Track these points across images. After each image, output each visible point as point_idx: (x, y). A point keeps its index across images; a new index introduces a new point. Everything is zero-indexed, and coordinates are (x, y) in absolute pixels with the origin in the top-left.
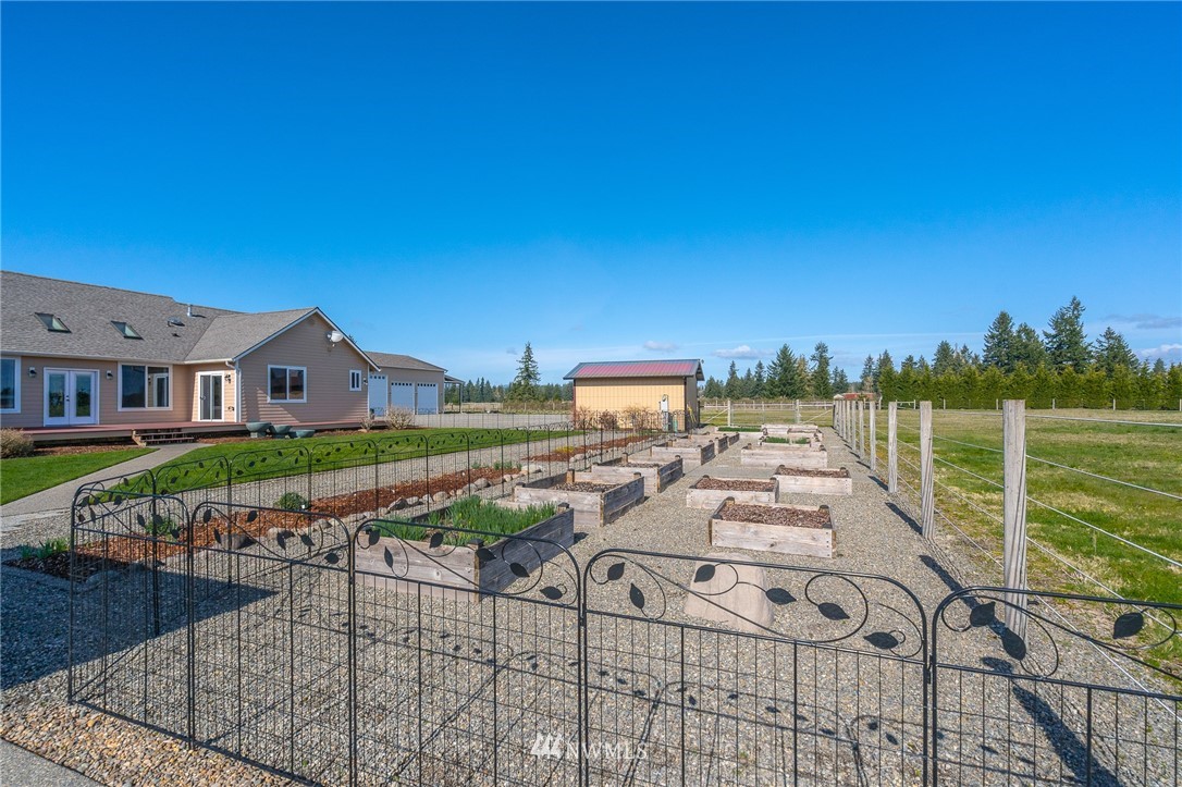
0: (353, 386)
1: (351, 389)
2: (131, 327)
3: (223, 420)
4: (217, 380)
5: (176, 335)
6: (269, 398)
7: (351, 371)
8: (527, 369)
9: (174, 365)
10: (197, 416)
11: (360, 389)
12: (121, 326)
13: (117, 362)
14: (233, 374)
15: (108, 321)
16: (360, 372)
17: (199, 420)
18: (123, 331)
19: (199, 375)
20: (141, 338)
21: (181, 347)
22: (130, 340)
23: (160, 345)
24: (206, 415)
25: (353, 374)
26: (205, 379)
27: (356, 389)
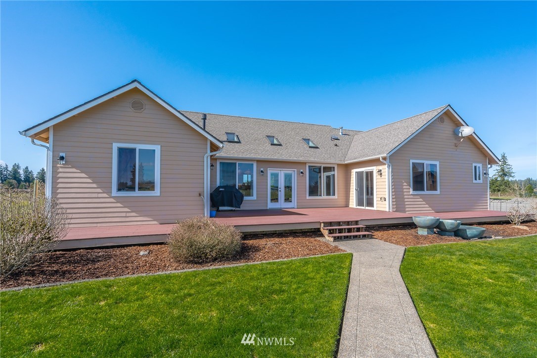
0: (476, 179)
1: (474, 181)
2: (312, 142)
3: (375, 208)
4: (370, 175)
5: (336, 145)
6: (411, 190)
7: (474, 165)
8: (503, 170)
9: (339, 165)
10: (353, 203)
11: (481, 181)
12: (307, 140)
13: (306, 163)
14: (385, 169)
15: (300, 139)
16: (480, 165)
17: (355, 207)
18: (309, 144)
19: (354, 172)
20: (317, 148)
21: (340, 152)
22: (312, 149)
23: (328, 151)
24: (360, 203)
25: (475, 167)
26: (359, 175)
27: (478, 181)
